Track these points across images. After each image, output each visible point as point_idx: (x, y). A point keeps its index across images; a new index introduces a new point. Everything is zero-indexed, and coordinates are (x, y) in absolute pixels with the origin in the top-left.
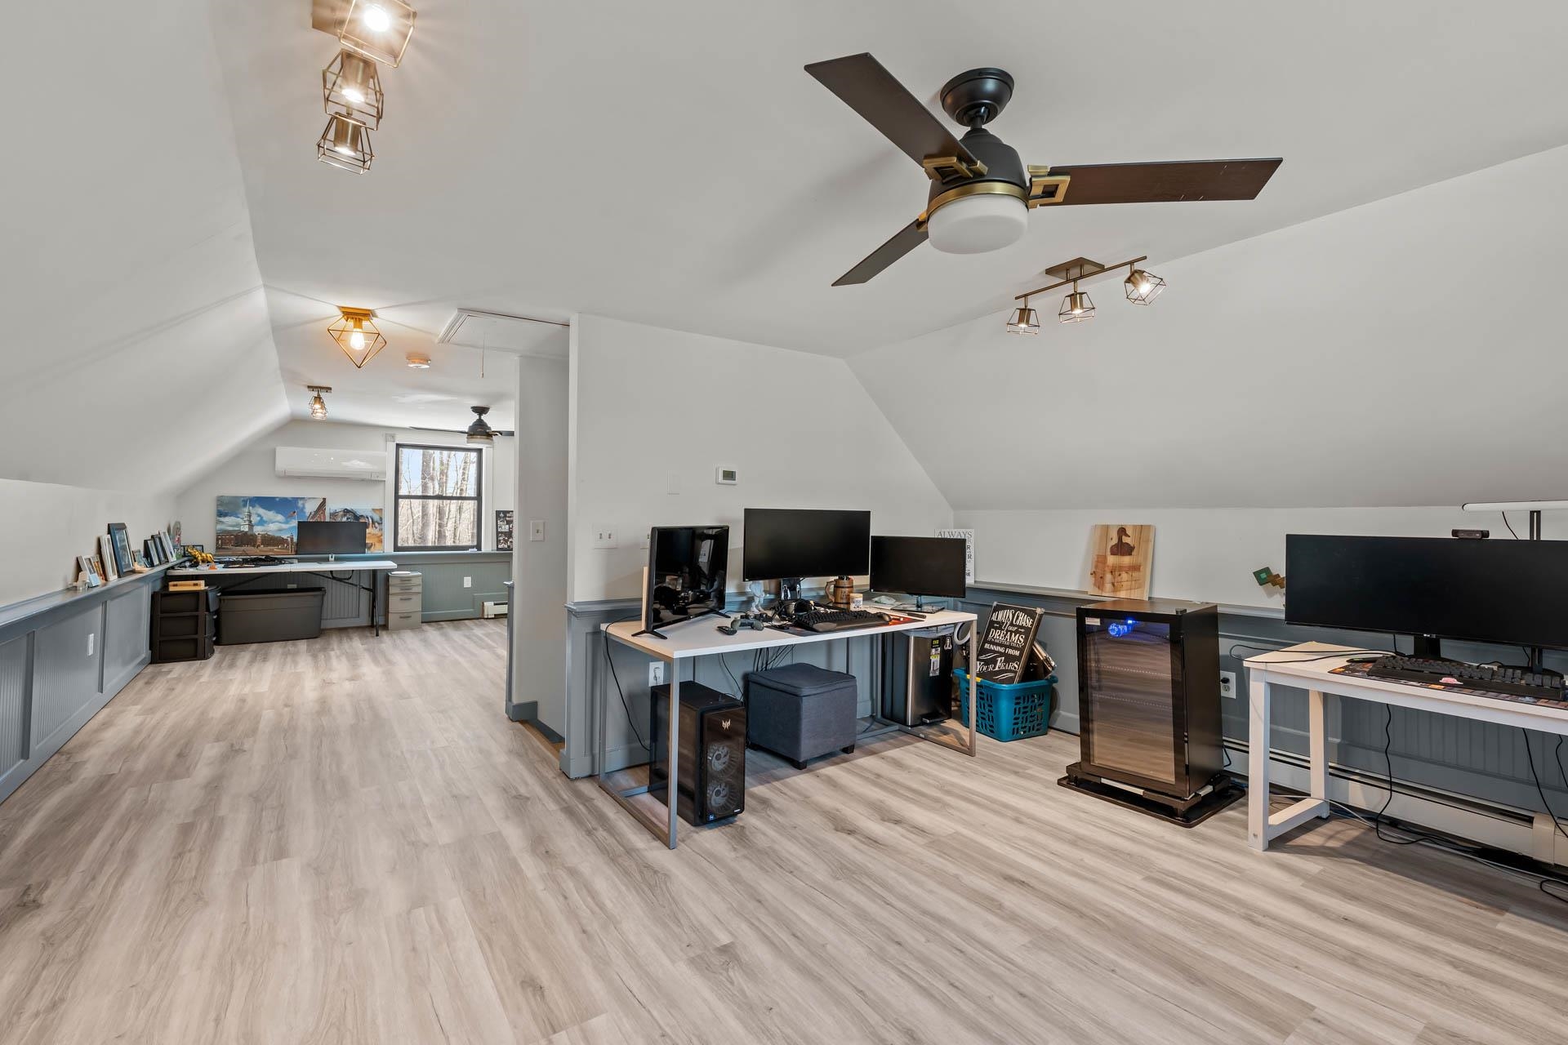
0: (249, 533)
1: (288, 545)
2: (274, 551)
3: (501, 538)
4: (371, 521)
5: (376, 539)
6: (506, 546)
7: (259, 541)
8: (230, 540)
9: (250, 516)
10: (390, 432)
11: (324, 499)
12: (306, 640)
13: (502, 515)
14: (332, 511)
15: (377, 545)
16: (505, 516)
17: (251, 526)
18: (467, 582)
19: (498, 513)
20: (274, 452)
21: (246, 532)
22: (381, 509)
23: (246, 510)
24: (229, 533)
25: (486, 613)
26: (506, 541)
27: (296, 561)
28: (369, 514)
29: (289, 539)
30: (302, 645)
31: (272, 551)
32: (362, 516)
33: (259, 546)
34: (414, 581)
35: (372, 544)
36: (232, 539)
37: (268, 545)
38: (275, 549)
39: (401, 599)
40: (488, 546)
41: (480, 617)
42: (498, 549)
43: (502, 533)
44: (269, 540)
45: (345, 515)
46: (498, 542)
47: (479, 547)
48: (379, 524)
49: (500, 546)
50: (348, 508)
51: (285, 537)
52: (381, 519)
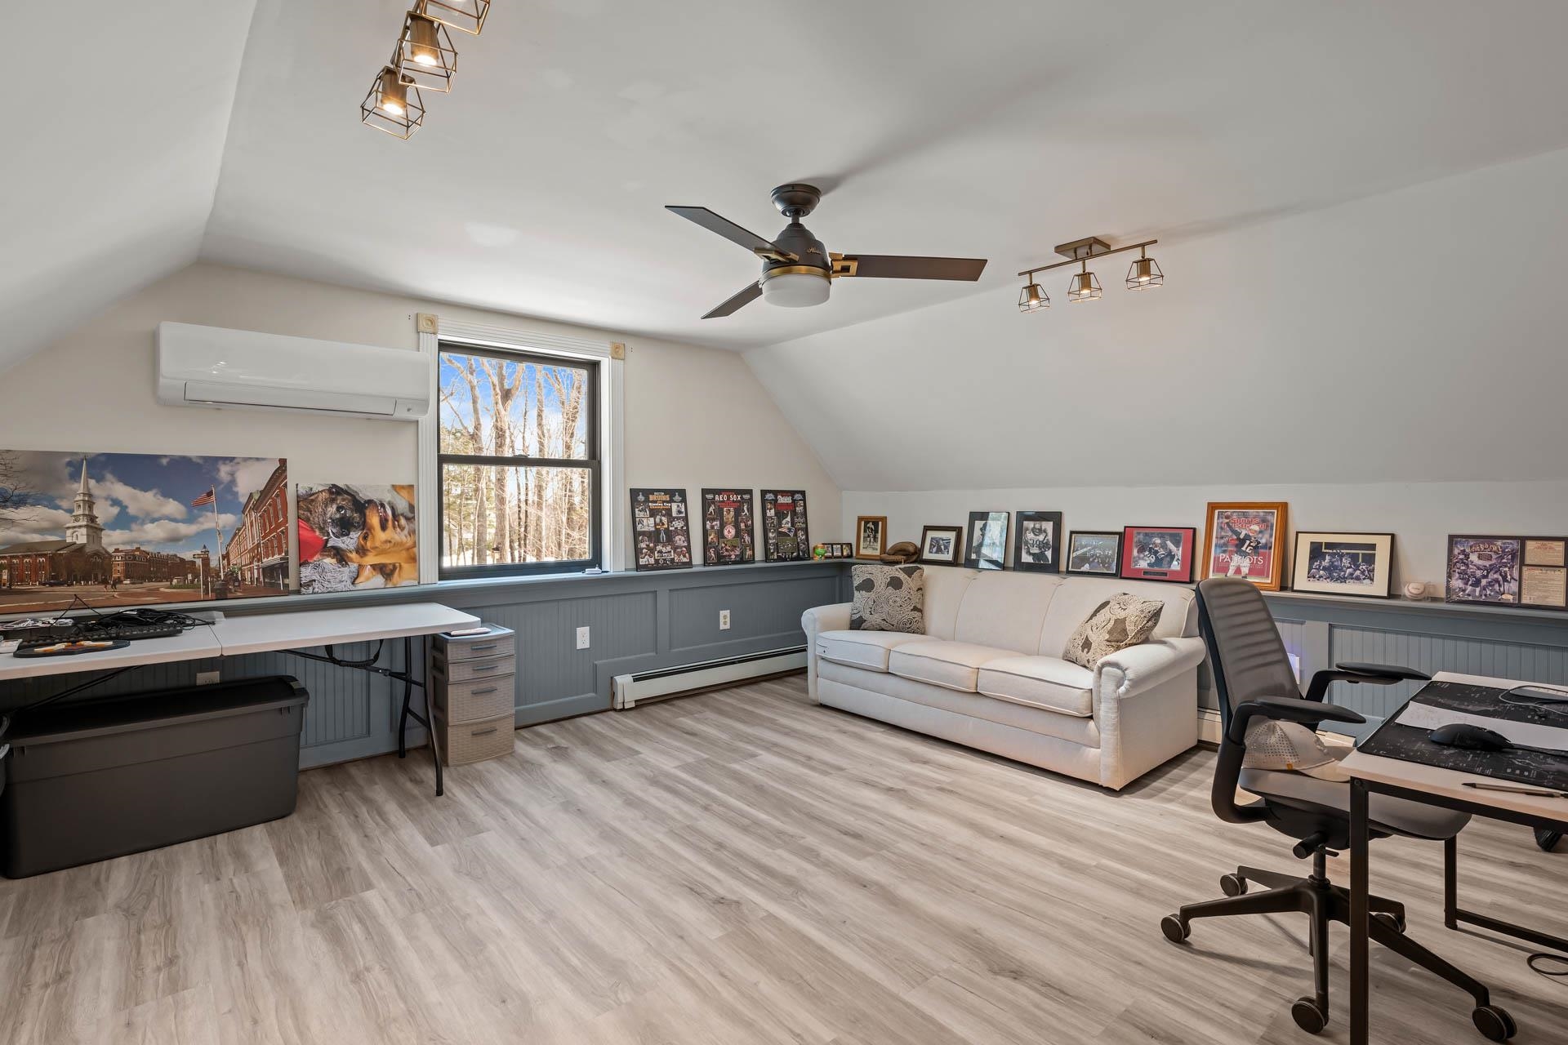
0: (88, 550)
1: (196, 576)
2: (160, 595)
3: (643, 545)
4: (389, 512)
5: (404, 554)
6: (652, 561)
7: (118, 569)
8: (36, 569)
9: (90, 504)
10: (427, 311)
11: (283, 462)
12: (262, 826)
13: (641, 498)
14: (302, 491)
15: (405, 566)
16: (647, 500)
17: (94, 529)
18: (583, 637)
19: (634, 493)
20: (154, 339)
21: (83, 546)
22: (412, 486)
23: (80, 487)
24: (31, 549)
25: (619, 699)
26: (652, 551)
27: (218, 615)
28: (387, 497)
29: (199, 562)
30: (257, 839)
31: (153, 592)
32: (370, 502)
33: (119, 581)
34: (502, 650)
35: (395, 568)
36: (42, 567)
37: (142, 578)
38: (163, 587)
39: (475, 693)
40: (615, 562)
41: (609, 707)
42: (638, 567)
43: (643, 533)
44: (145, 567)
45: (333, 501)
46: (638, 552)
47: (597, 560)
48: (408, 519)
49: (642, 562)
50: (341, 484)
51: (187, 556)
52: (412, 508)
